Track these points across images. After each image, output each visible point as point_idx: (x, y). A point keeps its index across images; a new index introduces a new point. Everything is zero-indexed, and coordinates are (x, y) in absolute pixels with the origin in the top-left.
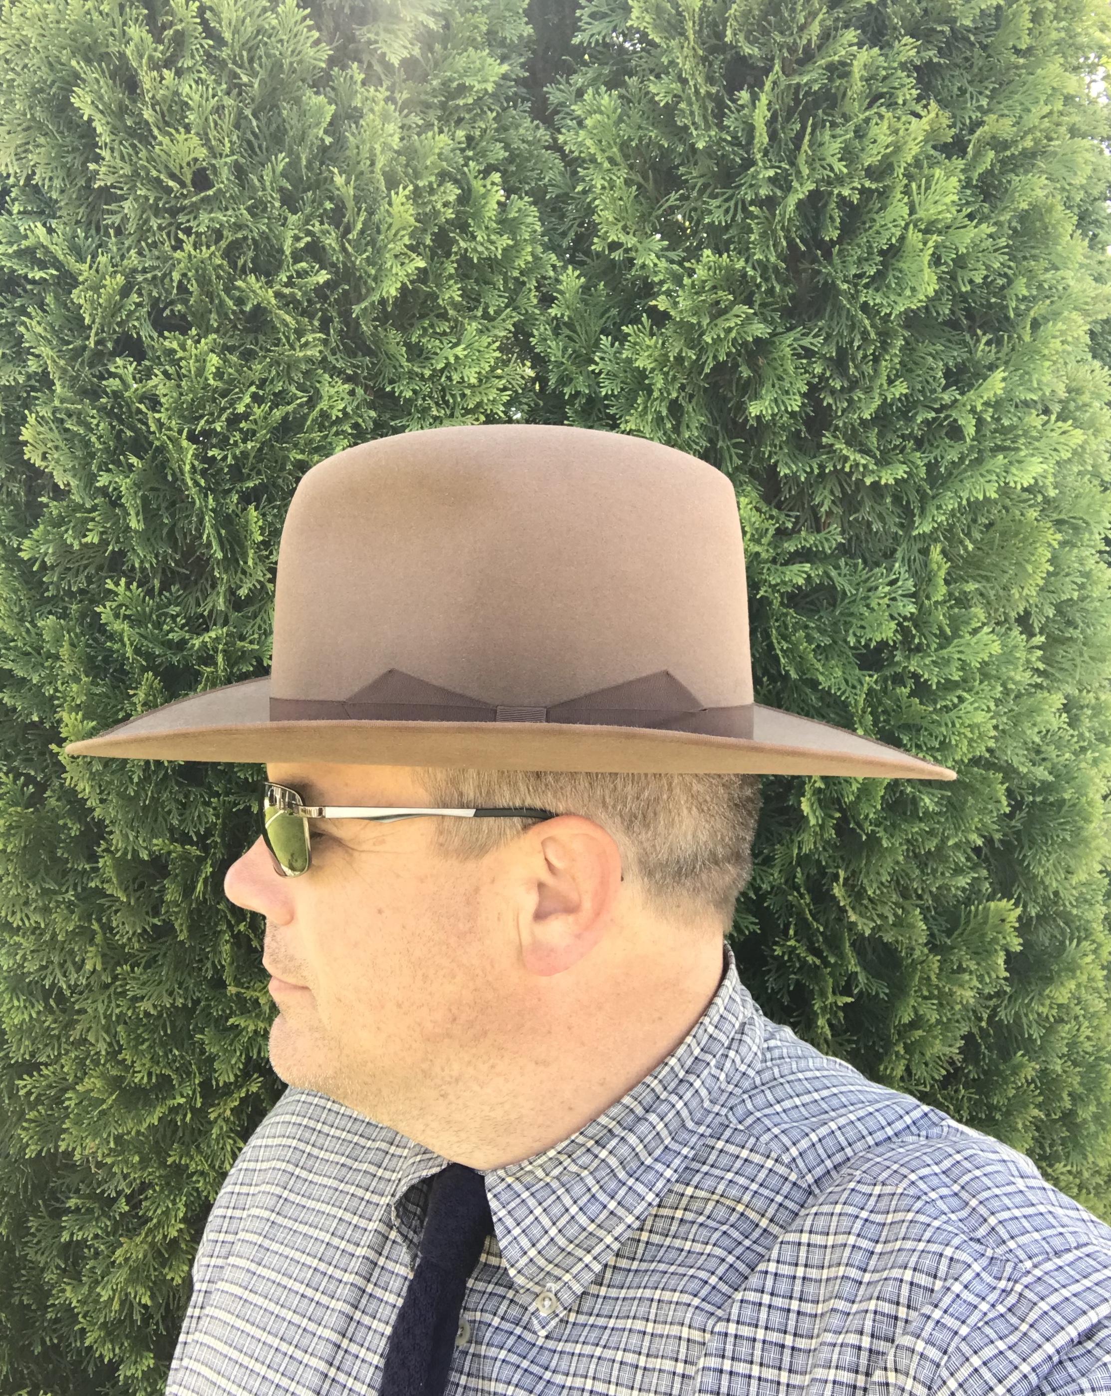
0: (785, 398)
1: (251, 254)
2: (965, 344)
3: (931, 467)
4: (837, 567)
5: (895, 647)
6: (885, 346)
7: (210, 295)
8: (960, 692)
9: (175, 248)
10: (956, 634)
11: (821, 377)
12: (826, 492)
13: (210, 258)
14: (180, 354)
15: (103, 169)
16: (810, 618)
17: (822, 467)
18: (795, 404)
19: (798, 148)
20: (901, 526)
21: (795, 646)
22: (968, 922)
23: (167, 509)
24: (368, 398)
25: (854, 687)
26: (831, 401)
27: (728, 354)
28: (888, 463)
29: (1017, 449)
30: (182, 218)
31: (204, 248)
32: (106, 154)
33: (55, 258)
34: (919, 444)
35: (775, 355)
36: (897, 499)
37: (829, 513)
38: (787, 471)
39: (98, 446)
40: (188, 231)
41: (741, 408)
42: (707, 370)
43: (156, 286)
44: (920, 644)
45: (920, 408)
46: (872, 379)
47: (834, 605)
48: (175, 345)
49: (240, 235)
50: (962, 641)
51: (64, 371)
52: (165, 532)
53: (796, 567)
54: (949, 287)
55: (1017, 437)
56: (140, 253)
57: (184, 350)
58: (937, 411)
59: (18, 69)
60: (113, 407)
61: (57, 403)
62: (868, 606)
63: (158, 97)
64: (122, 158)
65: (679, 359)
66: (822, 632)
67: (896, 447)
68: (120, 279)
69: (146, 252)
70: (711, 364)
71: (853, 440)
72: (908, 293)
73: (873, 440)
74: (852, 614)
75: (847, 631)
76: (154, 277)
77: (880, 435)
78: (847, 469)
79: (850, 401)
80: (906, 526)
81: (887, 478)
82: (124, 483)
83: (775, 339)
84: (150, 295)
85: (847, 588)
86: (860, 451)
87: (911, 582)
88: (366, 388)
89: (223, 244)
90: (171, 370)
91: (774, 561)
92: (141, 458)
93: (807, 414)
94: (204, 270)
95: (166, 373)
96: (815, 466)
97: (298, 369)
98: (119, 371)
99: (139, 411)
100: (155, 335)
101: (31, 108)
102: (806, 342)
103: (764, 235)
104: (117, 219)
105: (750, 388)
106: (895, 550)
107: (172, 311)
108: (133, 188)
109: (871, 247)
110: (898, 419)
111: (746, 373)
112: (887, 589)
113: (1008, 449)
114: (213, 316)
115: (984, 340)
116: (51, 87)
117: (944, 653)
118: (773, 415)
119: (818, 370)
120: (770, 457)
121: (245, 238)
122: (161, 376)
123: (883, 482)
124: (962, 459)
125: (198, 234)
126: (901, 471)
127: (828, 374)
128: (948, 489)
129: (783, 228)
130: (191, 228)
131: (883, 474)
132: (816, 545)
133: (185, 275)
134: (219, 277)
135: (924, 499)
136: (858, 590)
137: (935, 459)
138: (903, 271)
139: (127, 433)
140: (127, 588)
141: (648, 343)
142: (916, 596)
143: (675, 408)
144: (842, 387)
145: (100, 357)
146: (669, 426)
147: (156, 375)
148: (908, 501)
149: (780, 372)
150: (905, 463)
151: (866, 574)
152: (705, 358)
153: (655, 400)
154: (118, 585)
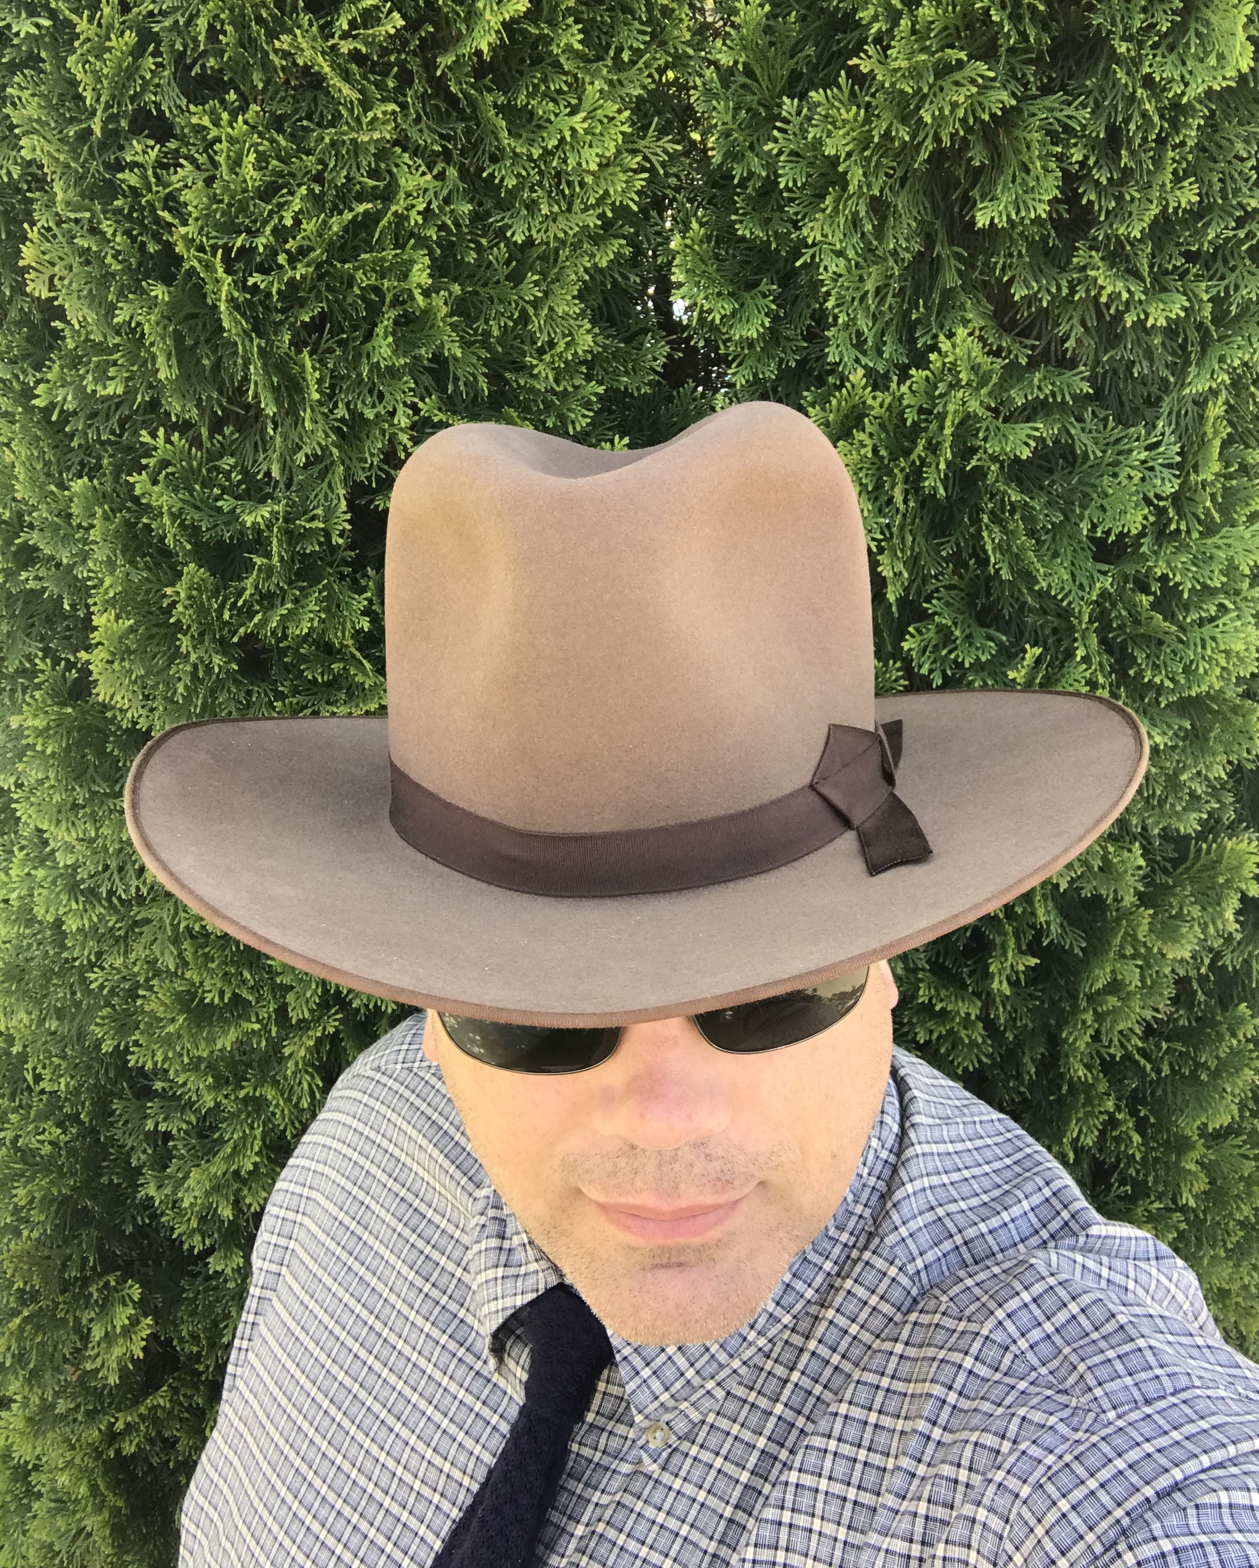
0: (1026, 197)
3: (1219, 303)
4: (1080, 420)
5: (1141, 534)
6: (1176, 126)
7: (251, 47)
8: (1221, 600)
10: (1228, 519)
11: (1083, 164)
12: (1075, 321)
14: (214, 133)
17: (1072, 286)
18: (1042, 210)
20: (1172, 367)
22: (1198, 859)
23: (208, 342)
25: (1081, 587)
26: (1093, 197)
27: (952, 136)
28: (1163, 292)
35: (1021, 133)
36: (1169, 339)
37: (1077, 349)
38: (1025, 292)
39: (116, 267)
41: (968, 203)
42: (924, 155)
43: (179, 35)
44: (1177, 530)
45: (1217, 213)
46: (1151, 174)
47: (1073, 464)
48: (206, 121)
50: (1233, 531)
51: (67, 166)
52: (207, 375)
53: (1023, 430)
57: (220, 128)
60: (132, 209)
61: (60, 209)
62: (1114, 477)
65: (887, 136)
67: (1176, 269)
68: (130, 37)
70: (929, 145)
71: (1117, 258)
72: (1212, 61)
73: (1144, 261)
74: (1093, 487)
75: (1083, 511)
76: (177, 23)
77: (1159, 247)
78: (1104, 299)
79: (1119, 199)
81: (1158, 317)
83: (1024, 106)
84: (172, 48)
85: (1091, 447)
87: (1177, 448)
88: (460, 169)
90: (202, 159)
92: (167, 285)
95: (195, 163)
96: (1064, 285)
98: (139, 159)
100: (182, 105)
102: (1066, 115)
105: (983, 181)
106: (1160, 399)
107: (203, 67)
110: (1186, 228)
111: (978, 156)
112: (1144, 455)
114: (257, 73)
117: (1209, 545)
118: (1009, 222)
119: (1077, 155)
120: (1003, 272)
122: (189, 167)
123: (1150, 323)
126: (1176, 306)
127: (1091, 162)
131: (1151, 310)
132: (1053, 394)
133: (216, 16)
134: (260, 21)
135: (1205, 342)
136: (1104, 452)
137: (1227, 289)
138: (1208, 24)
139: (152, 248)
140: (168, 441)
141: (845, 116)
142: (1179, 466)
143: (879, 207)
144: (1110, 180)
145: (113, 139)
146: (868, 227)
147: (182, 166)
148: (1185, 340)
149: (1025, 159)
150: (1185, 294)
151: (1118, 433)
152: (919, 139)
153: (850, 197)
154: (154, 435)
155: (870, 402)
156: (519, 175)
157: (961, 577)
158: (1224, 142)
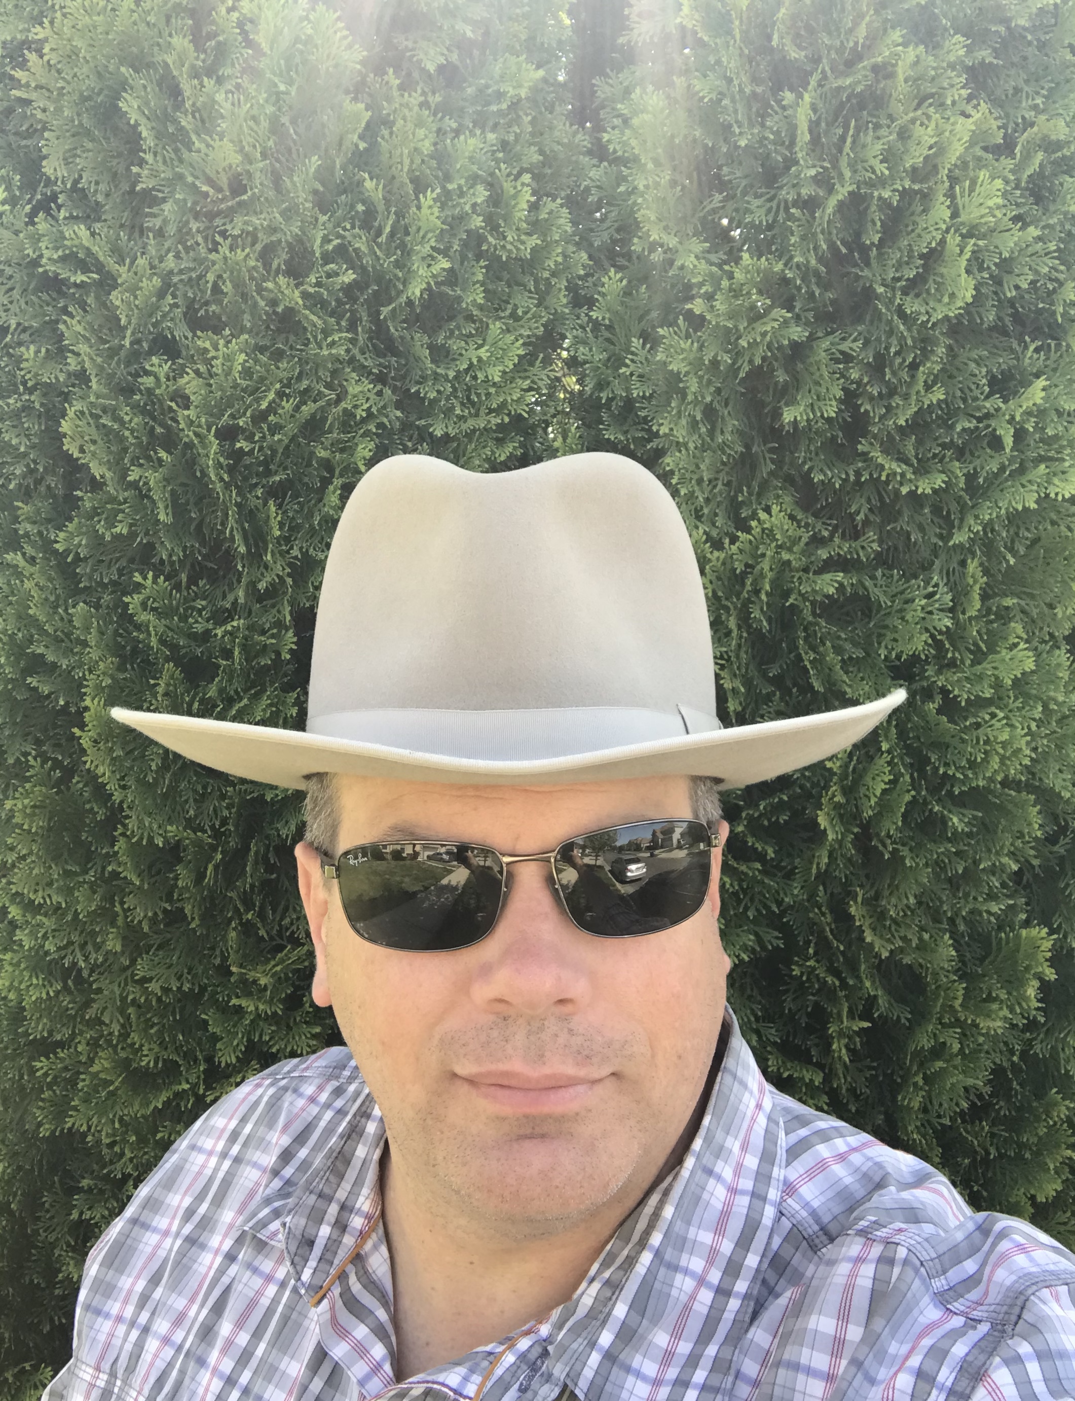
0: (821, 403)
1: (285, 256)
2: (1012, 351)
3: (971, 478)
4: (873, 578)
5: (926, 661)
6: (926, 354)
7: (244, 296)
8: (993, 709)
9: (210, 251)
10: (992, 649)
11: (859, 383)
12: (863, 501)
13: (245, 259)
14: (212, 353)
15: (146, 172)
16: (842, 629)
17: (858, 474)
18: (831, 411)
19: (840, 151)
20: (941, 537)
21: (823, 656)
22: (999, 949)
23: (196, 504)
24: (394, 398)
26: (868, 407)
27: (763, 359)
28: (927, 472)
29: (1064, 460)
30: (218, 221)
31: (239, 251)
32: (149, 157)
33: (97, 259)
34: (961, 453)
35: (812, 360)
36: (936, 510)
37: (866, 522)
38: (822, 477)
39: (132, 441)
40: (223, 234)
41: (777, 414)
42: (742, 374)
43: (192, 287)
44: (954, 659)
45: (961, 415)
46: (909, 385)
47: (870, 617)
48: (207, 345)
49: (274, 238)
50: (997, 656)
51: (101, 368)
52: (192, 527)
53: (827, 577)
54: (996, 293)
55: (1063, 447)
56: (177, 256)
57: (217, 350)
58: (979, 420)
59: (68, 78)
60: (146, 404)
61: (92, 399)
62: (903, 618)
63: (199, 104)
64: (165, 162)
65: (715, 363)
66: (855, 644)
67: (935, 456)
68: (157, 281)
69: (183, 255)
70: (746, 368)
71: (891, 448)
72: (946, 299)
73: (910, 450)
74: (886, 627)
75: (879, 644)
76: (190, 279)
77: (920, 442)
78: (883, 478)
79: (889, 408)
80: (945, 538)
81: (925, 487)
82: (153, 478)
83: (814, 344)
84: (185, 295)
85: (882, 598)
86: (899, 460)
87: (949, 597)
88: (395, 390)
89: (259, 247)
90: (202, 368)
91: (806, 570)
92: (169, 452)
93: (844, 420)
94: (240, 271)
95: (197, 373)
96: (851, 473)
97: (325, 368)
98: (153, 369)
99: (170, 407)
100: (190, 335)
101: (79, 115)
102: (844, 346)
103: (803, 238)
104: (158, 222)
105: (786, 394)
106: (933, 563)
107: (207, 311)
108: (173, 192)
109: (911, 250)
110: (939, 426)
111: (781, 377)
112: (924, 602)
113: (1051, 459)
114: (247, 317)
115: (1032, 348)
116: (99, 94)
117: (978, 669)
118: (808, 420)
119: (855, 375)
120: (804, 463)
121: (280, 241)
122: (192, 375)
123: (920, 491)
124: (1002, 469)
125: (235, 238)
126: (939, 481)
127: (866, 380)
128: (989, 499)
129: (823, 232)
130: (226, 231)
131: (920, 483)
132: (851, 553)
133: (220, 277)
134: (252, 278)
135: (963, 509)
136: (893, 602)
137: (975, 469)
138: (942, 276)
139: (159, 430)
140: (155, 581)
141: (683, 346)
142: (952, 610)
143: (710, 412)
144: (880, 393)
145: (136, 356)
146: (703, 430)
147: (188, 374)
148: (948, 512)
149: (816, 377)
150: (943, 472)
151: (901, 585)
152: (740, 362)
153: (689, 404)
154: (145, 578)
155: (709, 555)
156: (439, 392)
157: (787, 704)
158: (961, 366)
